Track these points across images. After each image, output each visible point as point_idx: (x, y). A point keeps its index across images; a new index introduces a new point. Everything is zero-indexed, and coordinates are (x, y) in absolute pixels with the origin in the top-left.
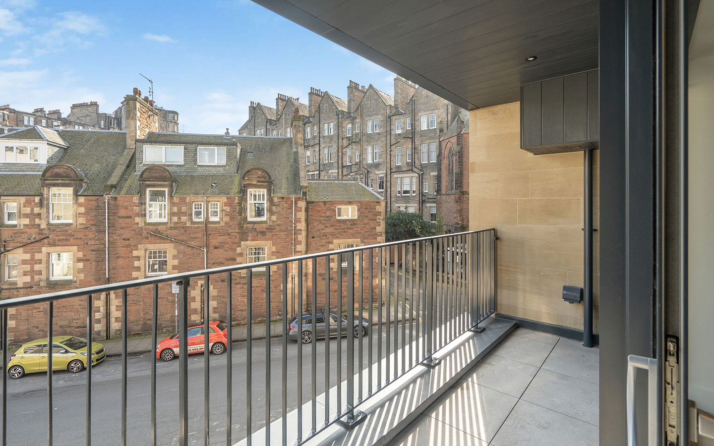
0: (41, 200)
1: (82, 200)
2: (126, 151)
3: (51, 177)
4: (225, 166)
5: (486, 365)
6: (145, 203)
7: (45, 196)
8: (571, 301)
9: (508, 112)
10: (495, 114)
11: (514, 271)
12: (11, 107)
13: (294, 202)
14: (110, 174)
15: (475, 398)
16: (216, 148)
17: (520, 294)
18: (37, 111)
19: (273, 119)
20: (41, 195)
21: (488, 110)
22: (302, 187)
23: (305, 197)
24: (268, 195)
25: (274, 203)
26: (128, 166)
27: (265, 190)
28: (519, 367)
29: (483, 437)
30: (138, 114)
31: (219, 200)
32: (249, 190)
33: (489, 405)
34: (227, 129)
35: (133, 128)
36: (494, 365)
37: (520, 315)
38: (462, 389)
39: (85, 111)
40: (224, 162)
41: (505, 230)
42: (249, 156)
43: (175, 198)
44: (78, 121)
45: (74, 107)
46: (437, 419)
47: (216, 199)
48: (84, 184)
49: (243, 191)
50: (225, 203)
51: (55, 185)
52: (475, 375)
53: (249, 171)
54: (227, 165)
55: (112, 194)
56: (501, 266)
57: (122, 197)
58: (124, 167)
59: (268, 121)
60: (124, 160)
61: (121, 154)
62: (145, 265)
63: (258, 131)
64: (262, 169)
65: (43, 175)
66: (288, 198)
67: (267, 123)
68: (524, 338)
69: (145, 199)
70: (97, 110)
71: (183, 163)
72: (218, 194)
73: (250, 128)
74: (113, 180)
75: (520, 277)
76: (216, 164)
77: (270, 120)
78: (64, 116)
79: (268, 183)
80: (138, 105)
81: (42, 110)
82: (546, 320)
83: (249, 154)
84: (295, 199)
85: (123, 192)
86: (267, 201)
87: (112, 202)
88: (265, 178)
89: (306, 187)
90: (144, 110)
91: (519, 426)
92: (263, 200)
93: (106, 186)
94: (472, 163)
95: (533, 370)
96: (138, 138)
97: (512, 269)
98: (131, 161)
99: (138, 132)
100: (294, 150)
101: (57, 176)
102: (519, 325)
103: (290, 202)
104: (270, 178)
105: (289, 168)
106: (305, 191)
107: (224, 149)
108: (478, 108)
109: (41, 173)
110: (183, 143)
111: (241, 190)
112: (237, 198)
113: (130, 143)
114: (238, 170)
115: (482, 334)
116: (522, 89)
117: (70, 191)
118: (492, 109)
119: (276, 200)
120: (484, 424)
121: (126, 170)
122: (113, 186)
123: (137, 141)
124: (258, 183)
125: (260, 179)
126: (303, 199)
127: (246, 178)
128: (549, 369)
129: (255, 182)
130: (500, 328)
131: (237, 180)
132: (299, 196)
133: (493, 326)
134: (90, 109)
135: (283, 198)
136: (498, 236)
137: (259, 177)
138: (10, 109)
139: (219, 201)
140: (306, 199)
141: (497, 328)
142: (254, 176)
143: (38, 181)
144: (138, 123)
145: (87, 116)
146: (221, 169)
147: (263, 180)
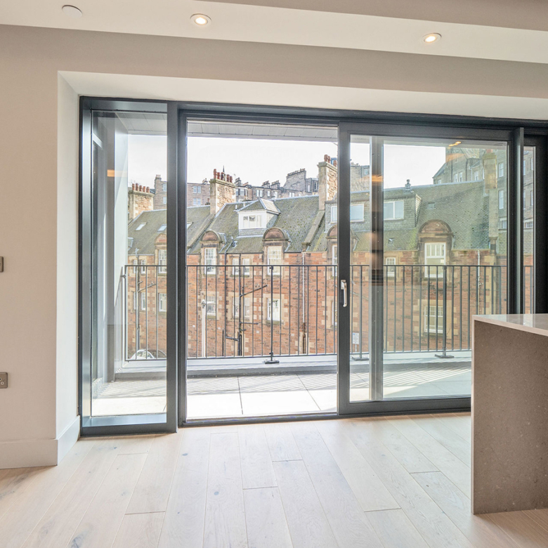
0: (263, 257)
1: (287, 256)
2: (319, 213)
3: (269, 238)
4: (402, 220)
6: (331, 259)
7: (265, 253)
12: (249, 184)
13: (479, 257)
14: (306, 233)
16: (394, 202)
18: (264, 184)
19: (475, 157)
20: (263, 253)
22: (490, 239)
23: (493, 251)
24: (447, 249)
25: (454, 258)
26: (319, 226)
27: (445, 244)
30: (328, 178)
31: (395, 255)
32: (426, 244)
34: (408, 181)
35: (324, 192)
39: (295, 179)
40: (402, 217)
42: (430, 207)
43: (355, 254)
44: (291, 188)
45: (289, 175)
47: (392, 254)
48: (289, 243)
49: (420, 245)
50: (401, 258)
51: (271, 245)
53: (426, 224)
54: (405, 218)
55: (308, 251)
57: (314, 252)
58: (317, 226)
59: (469, 161)
60: (317, 221)
61: (315, 215)
62: (331, 314)
63: (457, 175)
64: (440, 221)
65: (264, 237)
66: (472, 252)
67: (467, 163)
69: (332, 255)
70: (305, 176)
71: (363, 220)
72: (395, 249)
73: (447, 173)
74: (308, 240)
76: (394, 218)
77: (472, 159)
78: (282, 185)
79: (448, 236)
80: (328, 170)
81: (267, 183)
83: (430, 205)
84: (481, 253)
85: (315, 249)
86: (447, 255)
87: (307, 258)
88: (444, 230)
89: (496, 239)
90: (333, 174)
92: (443, 255)
93: (303, 244)
96: (327, 200)
98: (321, 221)
99: (328, 194)
100: (485, 195)
101: (272, 237)
103: (474, 257)
104: (450, 230)
105: (476, 217)
106: (494, 243)
107: (402, 203)
109: (262, 236)
110: (364, 201)
111: (418, 244)
112: (413, 253)
113: (321, 205)
114: (416, 224)
117: (279, 249)
119: (457, 255)
121: (318, 230)
122: (308, 244)
123: (326, 203)
124: (437, 237)
125: (439, 232)
126: (491, 253)
127: (423, 232)
129: (432, 236)
131: (414, 234)
132: (486, 249)
134: (300, 176)
135: (465, 252)
137: (437, 230)
138: (248, 185)
139: (395, 257)
140: (495, 253)
142: (432, 229)
143: (261, 242)
144: (328, 186)
145: (298, 182)
146: (399, 223)
147: (442, 232)
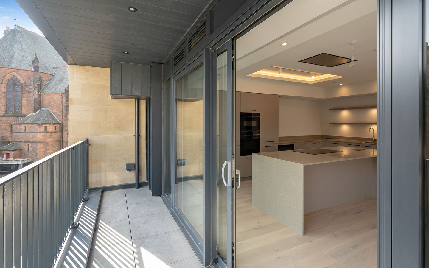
5: (102, 214)
8: (130, 170)
9: (96, 72)
10: (87, 71)
11: (99, 162)
15: (110, 229)
17: (103, 173)
21: (83, 67)
28: (118, 208)
29: (127, 240)
33: (118, 228)
36: (106, 212)
37: (103, 185)
38: (100, 229)
41: (94, 139)
46: (100, 248)
52: (100, 221)
56: (92, 160)
68: (109, 196)
75: (103, 164)
82: (117, 183)
91: (137, 228)
94: (70, 98)
95: (125, 206)
97: (99, 161)
102: (104, 190)
108: (76, 64)
115: (89, 201)
116: (111, 63)
118: (86, 68)
120: (123, 236)
128: (130, 203)
130: (96, 195)
133: (91, 196)
136: (90, 143)
141: (94, 195)
